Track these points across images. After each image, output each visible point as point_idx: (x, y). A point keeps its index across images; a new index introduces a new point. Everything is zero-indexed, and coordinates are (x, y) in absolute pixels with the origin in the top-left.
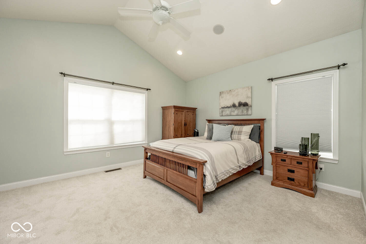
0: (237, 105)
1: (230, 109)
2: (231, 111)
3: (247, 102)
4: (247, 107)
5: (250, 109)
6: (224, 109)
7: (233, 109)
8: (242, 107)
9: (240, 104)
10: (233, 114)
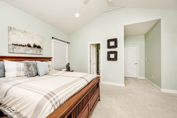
0: (32, 46)
1: (25, 48)
2: (26, 50)
3: (41, 46)
4: (40, 49)
5: (42, 51)
6: (16, 46)
7: (28, 48)
8: (36, 49)
9: (35, 46)
10: (27, 52)
